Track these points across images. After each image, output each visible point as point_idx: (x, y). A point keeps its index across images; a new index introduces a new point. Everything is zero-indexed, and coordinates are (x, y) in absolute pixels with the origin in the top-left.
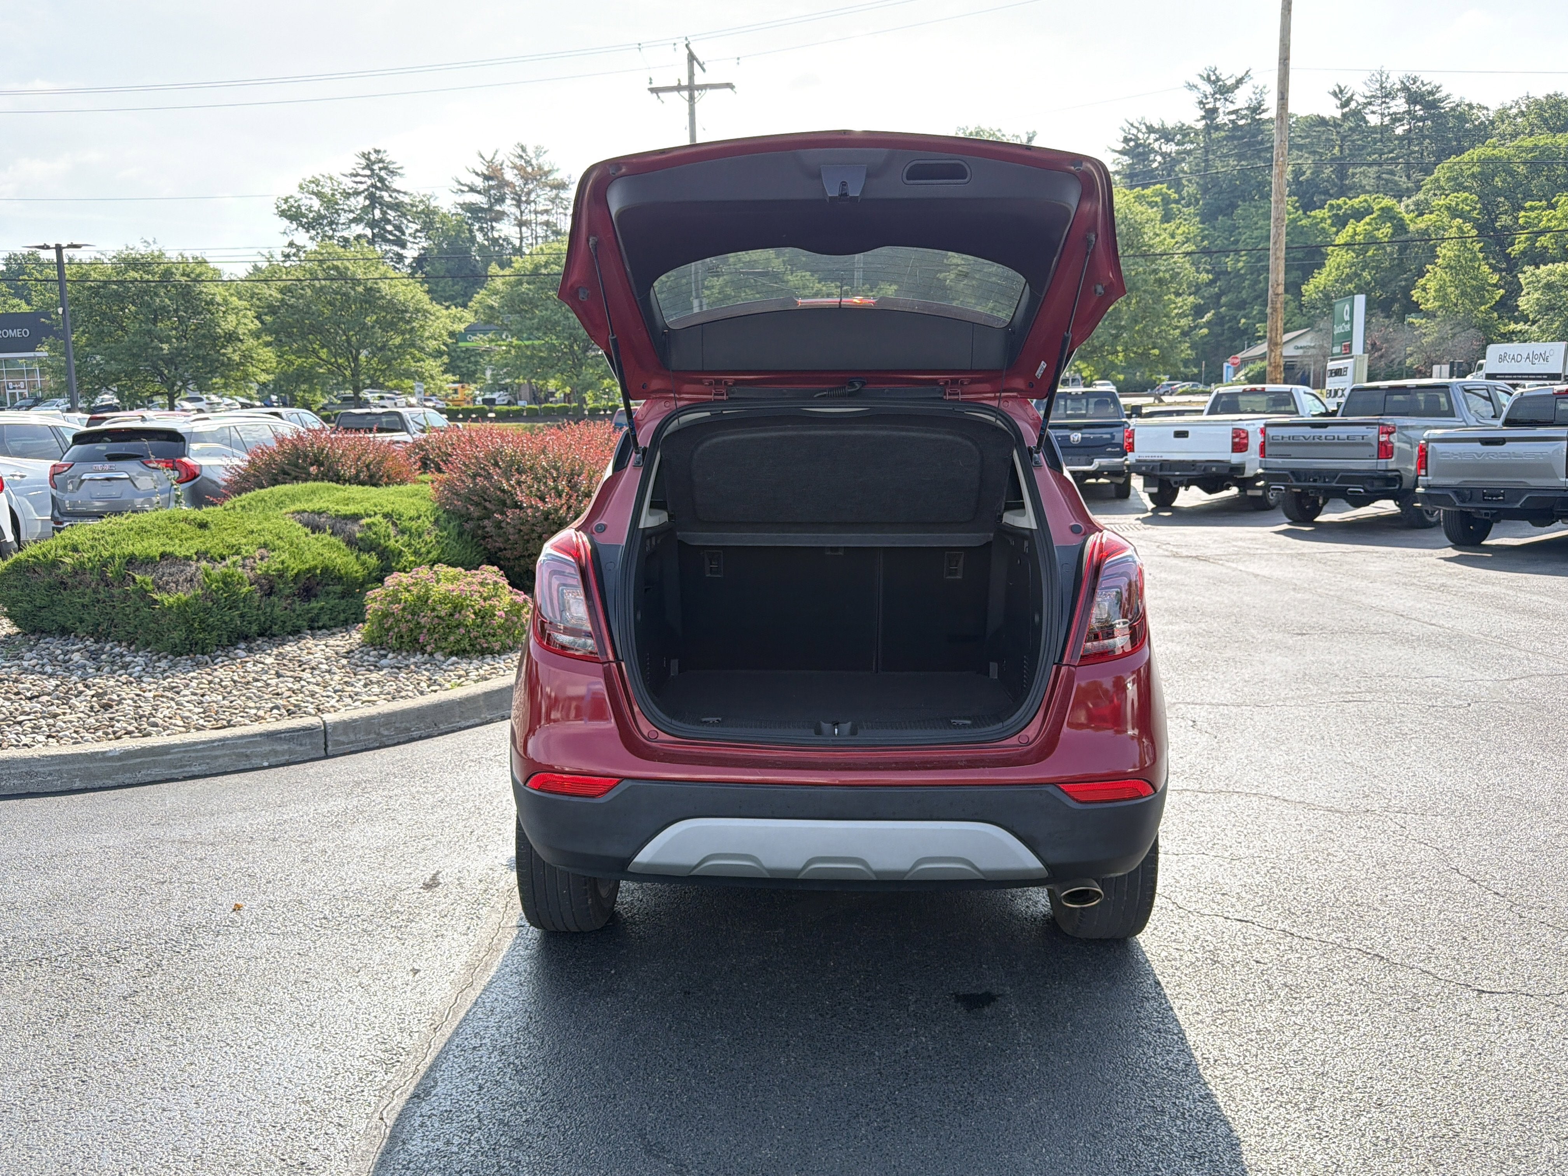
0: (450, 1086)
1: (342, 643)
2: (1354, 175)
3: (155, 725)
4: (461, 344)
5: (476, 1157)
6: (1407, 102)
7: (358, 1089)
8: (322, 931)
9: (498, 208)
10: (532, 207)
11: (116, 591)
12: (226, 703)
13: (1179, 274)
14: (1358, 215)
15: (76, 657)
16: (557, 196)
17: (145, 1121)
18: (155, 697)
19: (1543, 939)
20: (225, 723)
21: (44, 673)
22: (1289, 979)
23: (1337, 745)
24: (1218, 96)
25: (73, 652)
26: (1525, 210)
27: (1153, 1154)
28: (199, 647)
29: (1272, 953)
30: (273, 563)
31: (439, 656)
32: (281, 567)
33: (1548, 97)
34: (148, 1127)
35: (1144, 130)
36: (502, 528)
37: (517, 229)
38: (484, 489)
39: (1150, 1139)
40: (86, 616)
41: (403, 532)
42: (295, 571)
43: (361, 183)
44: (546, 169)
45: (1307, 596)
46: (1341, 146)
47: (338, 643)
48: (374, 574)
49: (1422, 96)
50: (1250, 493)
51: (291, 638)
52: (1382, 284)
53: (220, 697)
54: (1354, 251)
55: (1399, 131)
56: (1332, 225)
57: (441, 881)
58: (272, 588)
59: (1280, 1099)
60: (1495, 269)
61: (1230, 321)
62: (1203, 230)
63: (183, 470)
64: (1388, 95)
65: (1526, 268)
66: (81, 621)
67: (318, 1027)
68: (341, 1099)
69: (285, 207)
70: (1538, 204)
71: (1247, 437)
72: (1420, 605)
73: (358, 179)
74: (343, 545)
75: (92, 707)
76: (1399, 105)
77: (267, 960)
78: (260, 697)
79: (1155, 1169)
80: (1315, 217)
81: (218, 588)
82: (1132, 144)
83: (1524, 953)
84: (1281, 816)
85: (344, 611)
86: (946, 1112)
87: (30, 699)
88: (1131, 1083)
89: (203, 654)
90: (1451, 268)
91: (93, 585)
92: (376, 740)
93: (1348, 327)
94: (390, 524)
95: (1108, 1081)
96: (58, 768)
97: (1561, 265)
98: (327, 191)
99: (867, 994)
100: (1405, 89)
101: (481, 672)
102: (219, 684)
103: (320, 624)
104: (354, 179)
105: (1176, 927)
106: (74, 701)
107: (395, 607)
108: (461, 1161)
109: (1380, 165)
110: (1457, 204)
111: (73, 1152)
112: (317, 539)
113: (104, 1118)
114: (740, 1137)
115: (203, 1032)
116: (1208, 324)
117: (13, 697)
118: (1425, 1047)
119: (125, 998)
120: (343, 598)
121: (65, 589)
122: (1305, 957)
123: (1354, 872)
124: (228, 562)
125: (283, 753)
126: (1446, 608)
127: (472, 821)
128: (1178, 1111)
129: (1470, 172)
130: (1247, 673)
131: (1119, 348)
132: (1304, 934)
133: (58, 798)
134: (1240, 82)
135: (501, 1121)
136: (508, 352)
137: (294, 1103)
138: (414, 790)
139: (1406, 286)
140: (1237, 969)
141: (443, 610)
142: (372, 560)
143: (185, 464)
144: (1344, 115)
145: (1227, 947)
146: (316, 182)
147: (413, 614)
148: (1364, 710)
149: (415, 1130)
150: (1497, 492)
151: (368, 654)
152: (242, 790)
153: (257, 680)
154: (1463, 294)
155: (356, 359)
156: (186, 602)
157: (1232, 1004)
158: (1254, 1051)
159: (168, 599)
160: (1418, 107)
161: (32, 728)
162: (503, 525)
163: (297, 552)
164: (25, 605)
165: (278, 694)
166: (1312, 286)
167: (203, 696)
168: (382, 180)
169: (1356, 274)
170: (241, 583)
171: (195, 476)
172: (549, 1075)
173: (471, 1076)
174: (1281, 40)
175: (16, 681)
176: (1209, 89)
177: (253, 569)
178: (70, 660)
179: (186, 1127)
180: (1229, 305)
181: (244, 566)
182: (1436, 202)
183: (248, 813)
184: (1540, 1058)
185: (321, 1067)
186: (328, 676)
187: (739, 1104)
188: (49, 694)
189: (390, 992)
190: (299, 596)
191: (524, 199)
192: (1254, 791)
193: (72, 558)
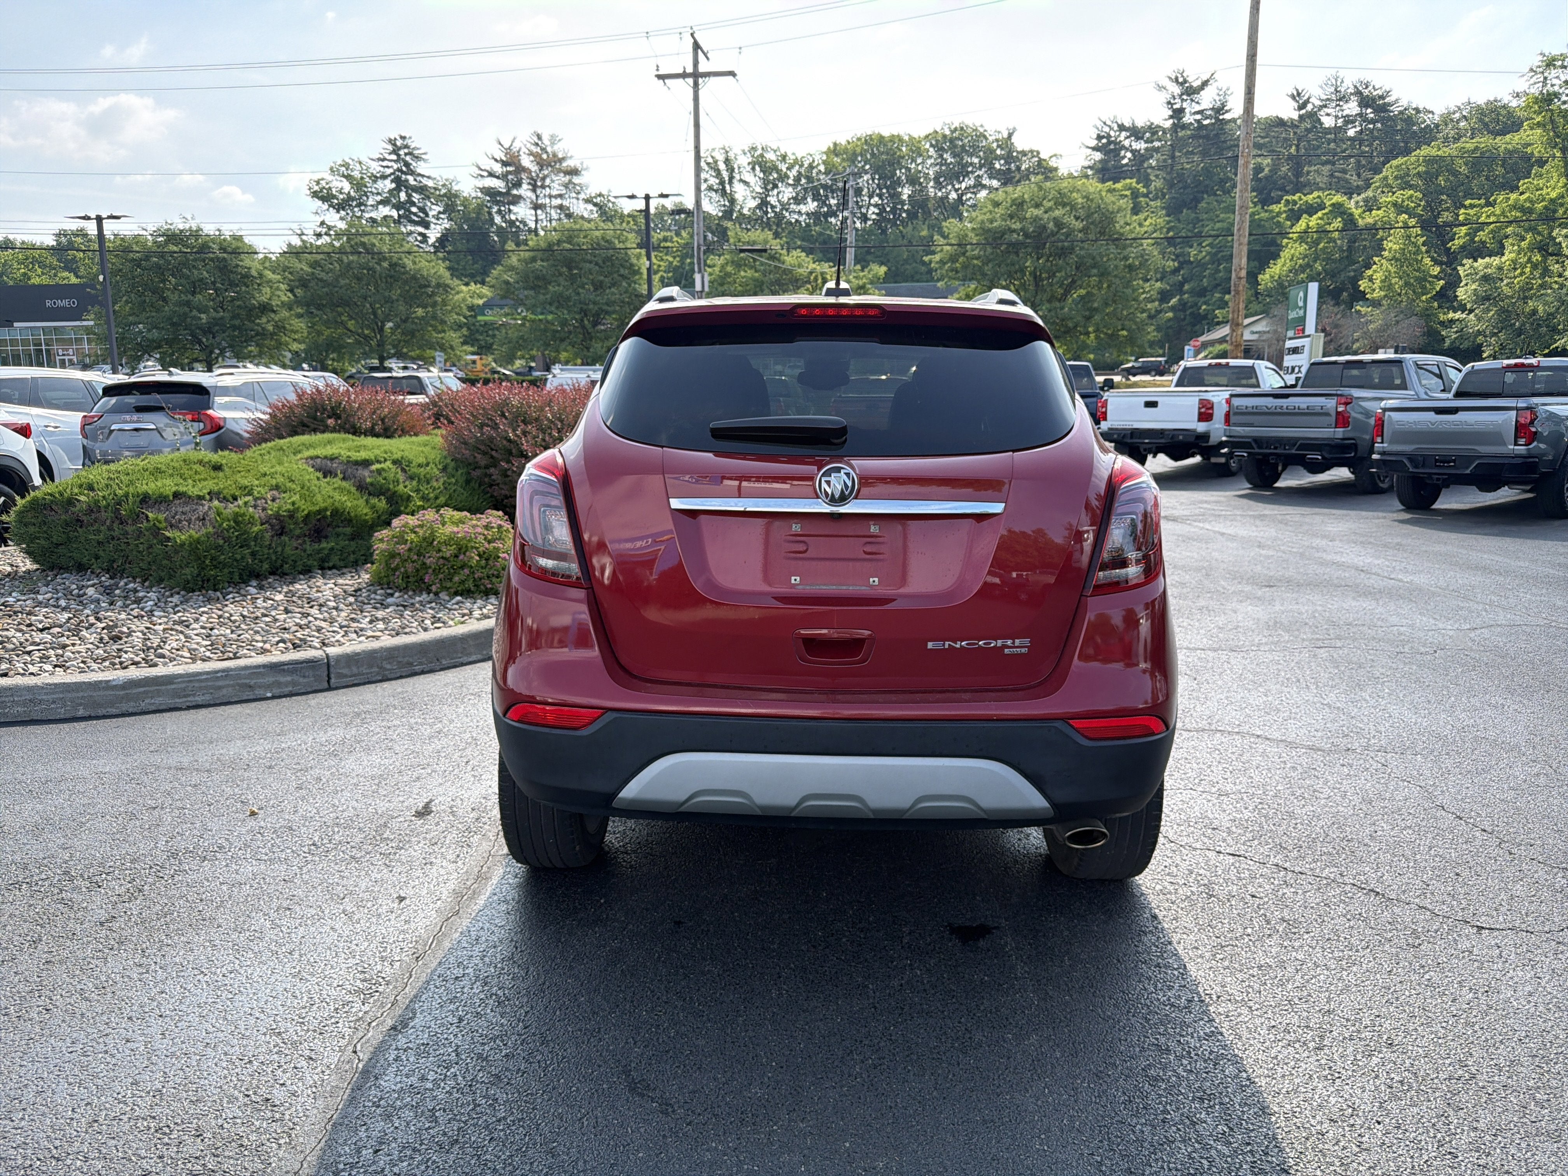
0: (429, 1018)
1: (350, 582)
2: (1308, 172)
3: (163, 656)
4: (479, 318)
5: (451, 1094)
6: (1360, 105)
7: (333, 1020)
8: (310, 858)
9: (515, 192)
10: (547, 191)
11: (129, 529)
12: (234, 636)
13: (1147, 260)
14: (1311, 210)
15: (91, 591)
16: (570, 182)
17: (106, 1052)
18: (164, 630)
19: (1536, 876)
20: (231, 655)
21: (58, 607)
22: (1286, 914)
23: (1313, 687)
24: (1185, 97)
25: (88, 587)
26: (1466, 207)
27: (1160, 1096)
28: (211, 584)
29: (1267, 887)
30: (285, 503)
31: (443, 596)
32: (291, 508)
33: (1489, 103)
34: (109, 1059)
35: (1116, 128)
36: (507, 476)
37: (533, 212)
38: (491, 439)
39: (1156, 1080)
40: (101, 553)
41: (412, 478)
42: (306, 512)
43: (388, 167)
44: (560, 156)
45: (1271, 553)
46: (1297, 146)
47: (347, 582)
48: (383, 518)
49: (1374, 100)
50: (1214, 460)
51: (302, 577)
52: (1333, 275)
53: (228, 631)
54: (1307, 243)
55: (1351, 133)
56: (1287, 219)
57: (434, 809)
58: (283, 528)
59: (1288, 1037)
60: (1436, 262)
61: (1191, 307)
62: (1168, 222)
63: (208, 422)
64: (1343, 98)
65: (1465, 261)
66: (97, 557)
67: (296, 955)
68: (315, 1031)
69: (316, 188)
70: (1476, 202)
71: (1212, 408)
72: (1379, 562)
73: (385, 163)
74: (353, 489)
75: (101, 639)
76: (1352, 108)
77: (251, 886)
78: (267, 631)
79: (1163, 1112)
80: (1272, 211)
81: (230, 527)
82: (1104, 141)
83: (1519, 889)
84: (1264, 754)
85: (354, 553)
86: (943, 1049)
87: (42, 630)
88: (1133, 1020)
89: (215, 590)
90: (1397, 260)
91: (108, 523)
92: (378, 674)
93: (1301, 313)
94: (399, 470)
95: (1109, 1017)
96: (61, 696)
97: (1497, 259)
98: (356, 174)
99: (861, 925)
100: (1358, 93)
101: (485, 611)
102: (229, 618)
103: (331, 564)
104: (381, 163)
105: (1169, 860)
106: (84, 633)
107: (402, 548)
108: (435, 1098)
109: (1334, 164)
110: (1403, 201)
111: (26, 1086)
112: (328, 483)
113: (64, 1049)
114: (729, 1074)
115: (177, 960)
116: (1173, 309)
117: (25, 628)
118: (1430, 984)
119: (102, 924)
120: (353, 539)
121: (81, 527)
122: (1300, 892)
123: (1341, 809)
124: (240, 502)
125: (287, 684)
126: (1403, 565)
127: (468, 752)
128: (1184, 1049)
129: (1415, 172)
130: (1221, 620)
131: (1090, 329)
132: (1297, 869)
133: (61, 726)
134: (1205, 84)
135: (480, 1056)
136: (523, 325)
137: (265, 1034)
138: (412, 721)
139: (1355, 276)
140: (1233, 903)
141: (448, 551)
142: (382, 504)
143: (209, 416)
144: (1300, 116)
145: (1221, 881)
146: (346, 165)
147: (419, 554)
148: (1335, 656)
149: (389, 1065)
150: (1448, 458)
151: (375, 593)
152: (243, 719)
153: (266, 616)
154: (1407, 284)
155: (381, 330)
156: (198, 539)
157: (1231, 939)
158: (1257, 986)
159: (180, 537)
160: (1369, 110)
161: (41, 658)
162: (509, 473)
163: (306, 492)
164: (43, 542)
165: (285, 629)
166: (1267, 276)
167: (211, 629)
168: (407, 164)
169: (1308, 265)
170: (252, 522)
171: (220, 428)
172: (532, 1007)
173: (452, 1007)
174: (1249, 38)
175: (29, 613)
176: (1177, 90)
177: (264, 509)
178: (85, 594)
179: (149, 1059)
180: (1191, 292)
181: (255, 507)
182: (1383, 199)
183: (247, 741)
184: (1549, 997)
185: (296, 997)
186: (335, 613)
187: (728, 1039)
188: (60, 626)
189: (374, 920)
190: (310, 536)
191: (539, 184)
192: (1237, 730)
193: (88, 496)
